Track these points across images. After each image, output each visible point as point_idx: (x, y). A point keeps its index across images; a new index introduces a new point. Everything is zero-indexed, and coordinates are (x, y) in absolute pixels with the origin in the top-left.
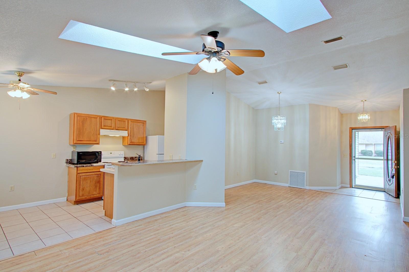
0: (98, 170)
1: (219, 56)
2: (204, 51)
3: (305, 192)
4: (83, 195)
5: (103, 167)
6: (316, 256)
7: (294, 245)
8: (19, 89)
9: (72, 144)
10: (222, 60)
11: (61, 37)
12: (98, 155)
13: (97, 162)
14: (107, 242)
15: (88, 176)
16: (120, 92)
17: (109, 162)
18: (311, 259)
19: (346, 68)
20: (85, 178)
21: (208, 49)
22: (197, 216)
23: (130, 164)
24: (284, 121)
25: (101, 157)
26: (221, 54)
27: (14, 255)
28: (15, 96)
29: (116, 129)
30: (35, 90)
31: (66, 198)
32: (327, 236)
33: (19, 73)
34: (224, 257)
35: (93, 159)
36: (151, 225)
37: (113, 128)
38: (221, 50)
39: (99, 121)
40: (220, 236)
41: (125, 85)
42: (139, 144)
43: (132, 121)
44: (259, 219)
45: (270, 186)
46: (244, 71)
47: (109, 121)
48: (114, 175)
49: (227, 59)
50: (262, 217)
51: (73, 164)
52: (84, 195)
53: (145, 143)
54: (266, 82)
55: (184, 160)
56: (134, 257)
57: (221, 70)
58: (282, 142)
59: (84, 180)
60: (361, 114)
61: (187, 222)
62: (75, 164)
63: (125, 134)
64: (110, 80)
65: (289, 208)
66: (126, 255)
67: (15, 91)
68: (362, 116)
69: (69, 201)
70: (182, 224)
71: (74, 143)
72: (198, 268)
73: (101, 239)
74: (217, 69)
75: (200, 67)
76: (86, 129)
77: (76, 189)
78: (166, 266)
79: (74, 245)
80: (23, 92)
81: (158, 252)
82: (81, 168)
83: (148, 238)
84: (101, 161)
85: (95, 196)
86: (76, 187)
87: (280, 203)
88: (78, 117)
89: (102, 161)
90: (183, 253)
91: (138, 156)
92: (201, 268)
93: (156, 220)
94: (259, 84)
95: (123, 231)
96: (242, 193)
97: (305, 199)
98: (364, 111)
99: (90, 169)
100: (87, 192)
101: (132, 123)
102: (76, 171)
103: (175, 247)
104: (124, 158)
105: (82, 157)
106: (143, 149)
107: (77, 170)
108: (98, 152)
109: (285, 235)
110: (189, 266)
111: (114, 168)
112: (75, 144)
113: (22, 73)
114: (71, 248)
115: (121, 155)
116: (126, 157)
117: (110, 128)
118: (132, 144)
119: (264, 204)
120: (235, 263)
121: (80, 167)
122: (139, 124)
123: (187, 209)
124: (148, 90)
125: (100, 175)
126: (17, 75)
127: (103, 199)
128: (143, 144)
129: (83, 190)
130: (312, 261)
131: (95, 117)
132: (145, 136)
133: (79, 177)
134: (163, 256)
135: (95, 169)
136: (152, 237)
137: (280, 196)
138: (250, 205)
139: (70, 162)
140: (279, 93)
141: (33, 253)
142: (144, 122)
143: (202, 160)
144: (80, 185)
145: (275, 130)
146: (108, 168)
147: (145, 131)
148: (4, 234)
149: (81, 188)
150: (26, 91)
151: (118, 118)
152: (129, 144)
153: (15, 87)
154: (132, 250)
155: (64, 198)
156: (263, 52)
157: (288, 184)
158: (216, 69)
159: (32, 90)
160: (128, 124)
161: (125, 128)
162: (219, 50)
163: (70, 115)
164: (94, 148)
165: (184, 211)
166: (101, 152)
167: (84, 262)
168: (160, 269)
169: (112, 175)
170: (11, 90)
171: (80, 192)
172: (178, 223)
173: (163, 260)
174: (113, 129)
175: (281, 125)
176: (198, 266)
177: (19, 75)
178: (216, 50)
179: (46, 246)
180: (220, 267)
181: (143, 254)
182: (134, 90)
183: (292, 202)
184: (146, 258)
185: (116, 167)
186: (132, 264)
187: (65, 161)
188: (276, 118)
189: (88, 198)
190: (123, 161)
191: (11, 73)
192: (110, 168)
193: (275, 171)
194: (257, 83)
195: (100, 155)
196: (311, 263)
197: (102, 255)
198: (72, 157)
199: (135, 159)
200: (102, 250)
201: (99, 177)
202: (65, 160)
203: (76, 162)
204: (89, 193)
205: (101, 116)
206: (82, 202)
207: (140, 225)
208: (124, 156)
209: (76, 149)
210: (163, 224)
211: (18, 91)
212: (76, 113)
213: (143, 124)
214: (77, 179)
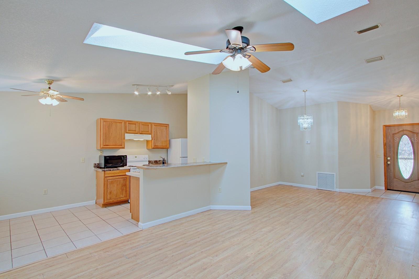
0: (124, 174)
1: (244, 53)
2: (228, 48)
3: (335, 194)
4: (110, 199)
5: (129, 170)
6: (355, 265)
7: (329, 252)
8: (50, 96)
9: (99, 149)
10: (247, 57)
11: (86, 42)
12: (124, 159)
13: (123, 166)
14: (134, 245)
15: (114, 180)
16: (143, 96)
17: (134, 166)
18: (350, 269)
19: (381, 61)
20: (112, 182)
21: (233, 45)
22: (222, 220)
23: (155, 168)
24: (310, 120)
25: (127, 161)
26: (246, 50)
27: (47, 257)
28: (46, 104)
29: (140, 133)
30: (64, 97)
31: (95, 201)
32: (366, 242)
33: (49, 81)
34: (254, 264)
35: (120, 163)
36: (177, 228)
37: (137, 132)
38: (246, 46)
39: (123, 125)
40: (248, 241)
41: (148, 89)
42: (162, 147)
44: (288, 223)
45: (296, 188)
46: (270, 68)
47: (134, 126)
48: (139, 178)
49: (252, 56)
50: (291, 221)
51: (101, 168)
52: (112, 198)
53: (168, 146)
54: (291, 80)
55: (208, 162)
56: (161, 261)
57: (246, 67)
58: (308, 143)
59: (111, 183)
60: (396, 110)
61: (213, 226)
62: (103, 168)
63: (149, 137)
64: (134, 85)
65: (320, 211)
66: (154, 259)
67: (46, 98)
68: (399, 112)
69: (97, 204)
70: (208, 228)
71: (101, 147)
72: (227, 275)
73: (129, 243)
74: (242, 66)
75: (224, 66)
76: (112, 134)
77: (104, 192)
78: (194, 272)
79: (103, 248)
80: (53, 99)
81: (185, 257)
82: (108, 172)
83: (175, 242)
84: (126, 165)
85: (122, 199)
86: (104, 190)
87: (309, 206)
88: (104, 122)
89: (127, 165)
90: (211, 258)
91: (162, 159)
92: (231, 275)
93: (182, 224)
94: (283, 83)
95: (150, 235)
96: (269, 196)
97: (336, 202)
98: (400, 107)
99: (116, 173)
100: (114, 195)
101: (156, 126)
102: (103, 175)
103: (202, 252)
105: (109, 161)
106: (166, 152)
107: (105, 174)
108: (123, 156)
109: (319, 241)
110: (218, 272)
111: (139, 171)
112: (102, 149)
113: (51, 81)
114: (100, 251)
115: (146, 159)
116: (150, 160)
117: (134, 132)
118: (156, 148)
119: (292, 207)
120: (266, 271)
121: (107, 170)
122: (162, 128)
123: (212, 212)
124: (170, 93)
125: (126, 179)
126: (47, 83)
127: (129, 202)
128: (166, 147)
129: (111, 193)
130: (352, 270)
131: (120, 122)
132: (168, 139)
133: (107, 181)
134: (192, 261)
135: (121, 173)
136: (178, 241)
137: (309, 199)
138: (277, 209)
139: (98, 166)
140: (305, 92)
141: (65, 255)
142: (167, 126)
143: (226, 162)
144: (107, 189)
145: (301, 130)
146: (133, 172)
147: (168, 134)
148: (39, 235)
150: (56, 99)
151: (142, 123)
152: (153, 148)
153: (45, 95)
154: (160, 254)
155: (92, 201)
156: (292, 44)
157: (316, 187)
158: (240, 66)
159: (61, 97)
160: (151, 128)
161: (149, 132)
162: (244, 47)
163: (97, 121)
165: (209, 215)
166: (126, 156)
167: (113, 266)
168: (188, 275)
169: (138, 179)
170: (42, 98)
171: (107, 195)
172: (203, 227)
173: (190, 266)
174: (137, 133)
175: (307, 124)
176: (227, 273)
177: (49, 83)
178: (241, 46)
179: (77, 248)
180: (251, 275)
181: (170, 258)
182: (156, 94)
183: (322, 205)
184: (174, 262)
185: (142, 171)
186: (160, 269)
187: (93, 165)
188: (302, 117)
189: (115, 201)
190: (147, 165)
191: (41, 81)
192: (135, 172)
193: (302, 173)
194: (281, 81)
195: (126, 159)
196: (350, 272)
197: (130, 259)
198: (99, 162)
199: (159, 162)
200: (130, 254)
201: (125, 181)
203: (103, 167)
204: (116, 196)
205: (126, 121)
206: (110, 205)
207: (166, 229)
208: (148, 159)
209: (103, 154)
210: (188, 228)
211: (49, 99)
212: (102, 118)
213: (166, 127)
214: (104, 182)
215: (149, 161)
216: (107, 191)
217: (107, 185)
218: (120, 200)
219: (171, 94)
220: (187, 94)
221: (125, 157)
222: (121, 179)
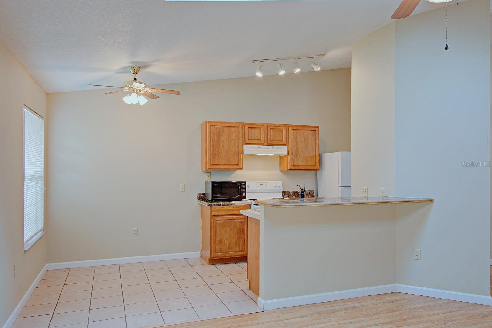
4: (220, 251)
5: (248, 206)
8: (135, 91)
9: (205, 170)
12: (241, 187)
13: (240, 199)
15: (226, 221)
16: (271, 78)
20: (222, 224)
25: (246, 191)
28: (131, 104)
29: (268, 143)
30: (154, 91)
31: (200, 252)
33: (134, 68)
35: (234, 195)
36: (324, 318)
37: (263, 142)
39: (241, 131)
41: (278, 65)
42: (307, 168)
43: (293, 128)
47: (257, 131)
48: (258, 220)
51: (207, 201)
52: (222, 251)
53: (317, 166)
55: (391, 198)
59: (221, 226)
62: (209, 201)
63: (283, 151)
64: (254, 61)
67: (131, 95)
69: (203, 258)
71: (208, 168)
76: (223, 145)
77: (211, 239)
80: (139, 96)
82: (217, 208)
84: (245, 198)
85: (238, 253)
86: (211, 237)
88: (212, 128)
89: (247, 198)
93: (334, 311)
95: (275, 322)
99: (229, 210)
100: (225, 246)
101: (295, 131)
102: (209, 211)
104: (282, 193)
105: (219, 190)
106: (314, 176)
107: (212, 211)
108: (241, 182)
112: (209, 170)
113: (137, 68)
115: (278, 188)
116: (286, 190)
117: (259, 143)
118: (295, 168)
121: (215, 205)
122: (306, 132)
123: (398, 298)
124: (319, 69)
125: (244, 220)
126: (132, 72)
127: (247, 259)
128: (315, 168)
129: (221, 242)
131: (236, 126)
132: (317, 154)
133: (215, 222)
135: (235, 210)
139: (203, 198)
142: (315, 129)
143: (431, 198)
144: (216, 235)
147: (317, 145)
149: (217, 240)
150: (144, 95)
151: (270, 125)
152: (290, 169)
153: (130, 90)
155: (196, 252)
159: (150, 91)
160: (287, 134)
161: (282, 141)
163: (201, 125)
164: (235, 177)
165: (392, 302)
166: (245, 182)
169: (257, 222)
170: (126, 95)
171: (216, 245)
172: (376, 325)
174: (262, 144)
177: (134, 72)
179: (164, 323)
182: (294, 72)
187: (196, 196)
189: (228, 255)
190: (280, 199)
191: (124, 70)
192: (256, 209)
195: (244, 187)
198: (205, 190)
199: (297, 195)
201: (243, 223)
202: (197, 194)
203: (210, 199)
204: (229, 248)
205: (244, 124)
206: (220, 262)
207: (303, 317)
208: (282, 188)
209: (211, 178)
210: (346, 321)
211: (134, 95)
212: (208, 121)
213: (313, 132)
214: (211, 224)
215: (283, 192)
216: (216, 239)
217: (216, 228)
218: (235, 254)
219: (321, 71)
220: (351, 68)
221: (244, 184)
222: (235, 220)
